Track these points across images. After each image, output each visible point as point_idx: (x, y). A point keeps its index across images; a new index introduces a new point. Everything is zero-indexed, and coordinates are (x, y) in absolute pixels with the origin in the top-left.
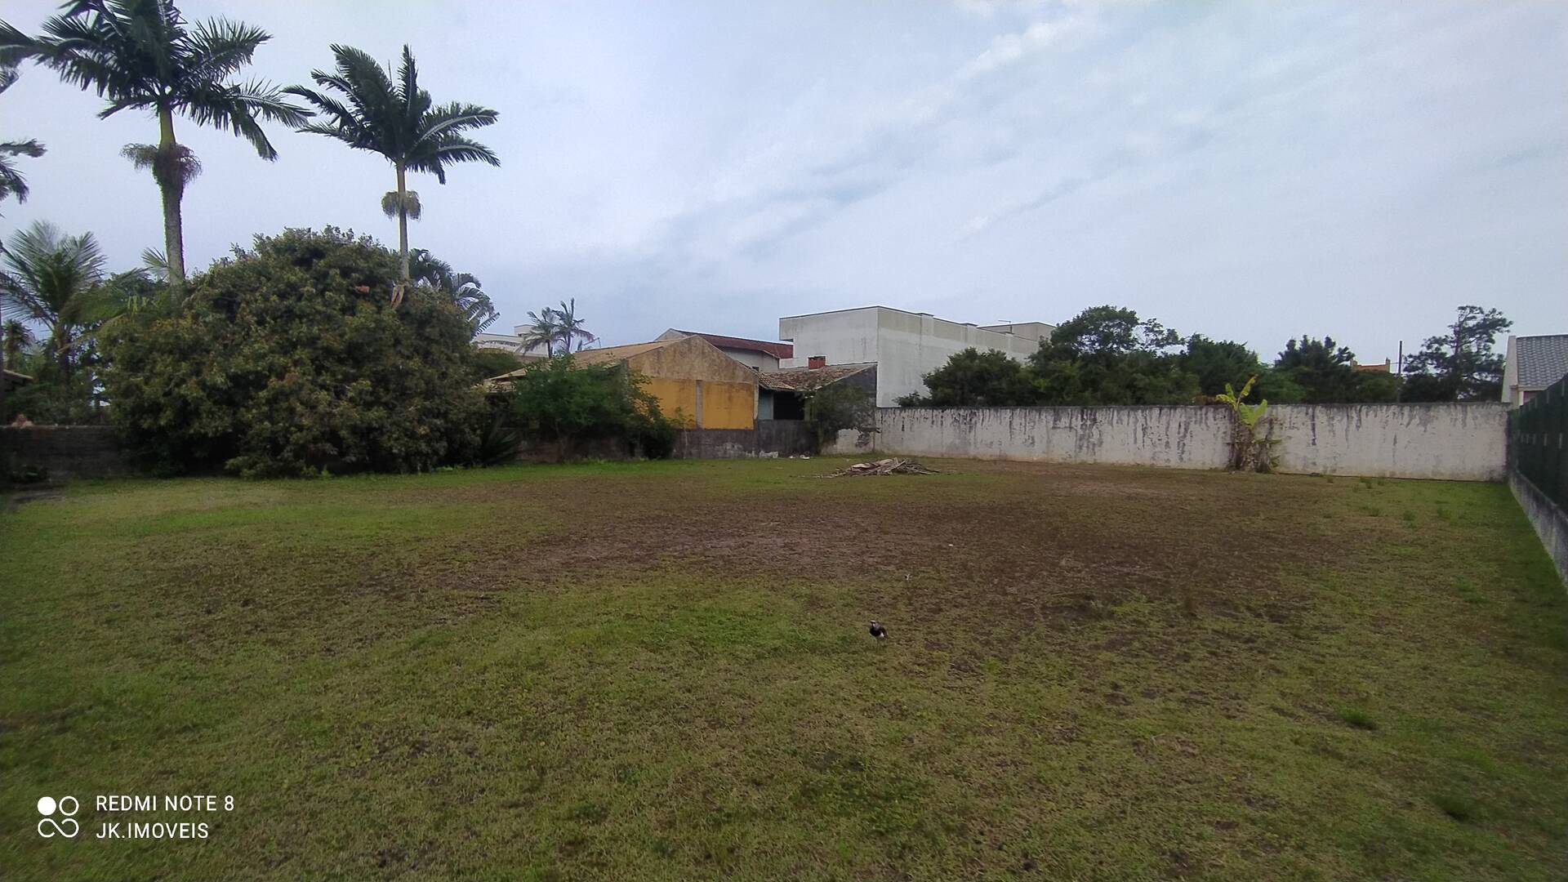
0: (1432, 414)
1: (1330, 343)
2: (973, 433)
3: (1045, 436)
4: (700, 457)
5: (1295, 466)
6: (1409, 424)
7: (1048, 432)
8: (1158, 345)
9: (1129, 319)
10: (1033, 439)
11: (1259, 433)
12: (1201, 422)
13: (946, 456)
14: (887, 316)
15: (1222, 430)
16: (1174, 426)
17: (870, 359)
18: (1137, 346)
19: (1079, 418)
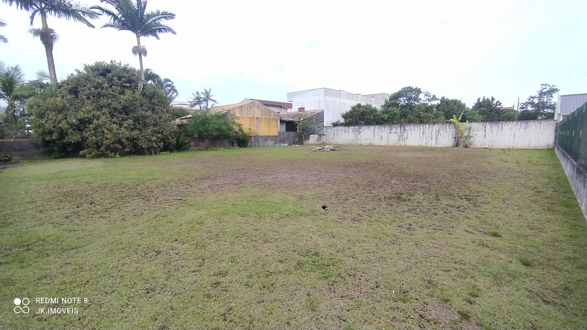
0: (529, 125)
1: (493, 99)
2: (360, 135)
3: (387, 136)
4: (258, 146)
5: (478, 145)
6: (520, 129)
7: (388, 134)
8: (429, 101)
9: (419, 91)
10: (382, 137)
11: (465, 133)
12: (444, 130)
13: (350, 144)
14: (328, 92)
15: (452, 132)
16: (434, 131)
17: (322, 108)
18: (421, 101)
19: (399, 129)
